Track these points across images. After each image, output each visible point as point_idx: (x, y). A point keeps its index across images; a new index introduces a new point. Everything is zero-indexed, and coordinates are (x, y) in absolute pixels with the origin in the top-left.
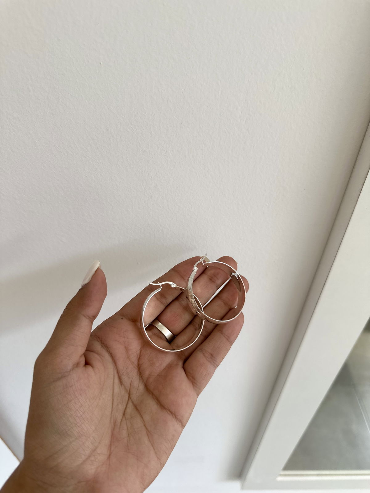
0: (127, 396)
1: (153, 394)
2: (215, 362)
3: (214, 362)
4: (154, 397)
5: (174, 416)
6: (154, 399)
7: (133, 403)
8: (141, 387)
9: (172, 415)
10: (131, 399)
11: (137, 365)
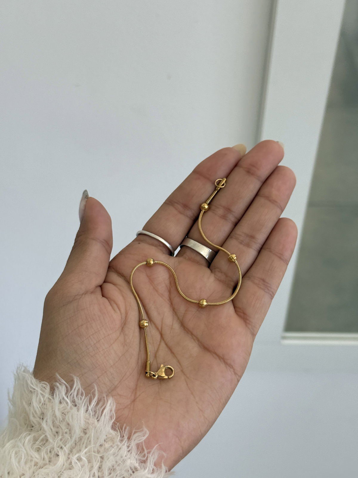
0: (158, 337)
1: (192, 334)
2: (269, 288)
3: (268, 290)
4: (195, 338)
5: (222, 360)
6: (194, 340)
7: (166, 344)
8: (177, 326)
9: (220, 359)
10: (163, 340)
11: (168, 298)
